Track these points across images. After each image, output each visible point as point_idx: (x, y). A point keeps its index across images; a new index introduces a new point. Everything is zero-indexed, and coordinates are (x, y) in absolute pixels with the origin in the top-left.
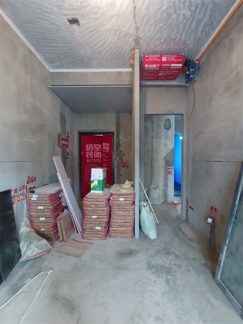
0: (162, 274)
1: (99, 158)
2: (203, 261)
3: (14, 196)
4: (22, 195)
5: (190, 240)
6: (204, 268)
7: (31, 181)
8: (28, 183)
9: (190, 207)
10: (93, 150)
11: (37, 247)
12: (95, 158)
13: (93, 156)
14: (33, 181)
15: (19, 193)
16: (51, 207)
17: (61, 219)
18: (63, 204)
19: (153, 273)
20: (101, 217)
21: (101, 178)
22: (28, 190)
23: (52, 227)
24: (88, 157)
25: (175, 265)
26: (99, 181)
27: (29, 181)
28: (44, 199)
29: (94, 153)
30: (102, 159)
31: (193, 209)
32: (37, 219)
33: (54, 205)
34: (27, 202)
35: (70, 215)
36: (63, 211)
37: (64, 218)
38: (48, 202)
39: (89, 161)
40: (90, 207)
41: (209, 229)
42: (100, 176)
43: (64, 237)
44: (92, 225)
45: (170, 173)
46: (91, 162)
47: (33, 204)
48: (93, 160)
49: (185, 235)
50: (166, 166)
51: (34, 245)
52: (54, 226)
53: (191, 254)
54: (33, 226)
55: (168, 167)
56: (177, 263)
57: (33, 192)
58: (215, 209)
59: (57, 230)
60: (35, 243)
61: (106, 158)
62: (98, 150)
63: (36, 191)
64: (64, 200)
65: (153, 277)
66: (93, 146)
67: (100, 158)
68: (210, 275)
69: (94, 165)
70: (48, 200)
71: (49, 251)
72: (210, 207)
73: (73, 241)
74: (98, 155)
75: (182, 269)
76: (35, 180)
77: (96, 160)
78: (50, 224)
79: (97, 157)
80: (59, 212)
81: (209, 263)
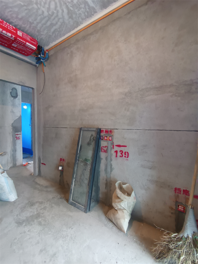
0: (34, 221)
2: (59, 196)
5: (46, 187)
6: (61, 200)
9: (42, 163)
19: (26, 225)
25: (41, 209)
31: (45, 164)
41: (59, 174)
45: (18, 138)
49: (42, 185)
50: (14, 132)
53: (50, 196)
55: (16, 133)
56: (42, 207)
58: (63, 160)
65: (26, 229)
68: (65, 202)
72: (59, 159)
75: (47, 209)
81: (63, 196)
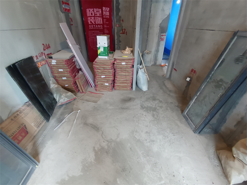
0: (150, 111)
1: (100, 25)
3: (37, 61)
4: (43, 60)
6: (177, 108)
7: (46, 48)
8: (44, 50)
9: (174, 69)
10: (93, 15)
11: (66, 97)
12: (97, 24)
13: (95, 22)
14: (48, 48)
15: (40, 59)
16: (69, 70)
17: (78, 78)
18: (78, 67)
19: (145, 111)
20: (108, 77)
21: (106, 46)
22: (46, 56)
23: (73, 84)
24: (90, 23)
25: (158, 106)
26: (104, 48)
27: (45, 49)
28: (62, 63)
29: (95, 18)
30: (103, 25)
31: (176, 70)
32: (60, 78)
33: (70, 67)
34: (49, 66)
35: (84, 75)
36: (78, 72)
37: (80, 78)
38: (66, 66)
39: (91, 27)
40: (100, 69)
41: (186, 85)
42: (105, 43)
43: (83, 90)
44: (102, 82)
45: (162, 39)
46: (93, 28)
47: (54, 68)
48: (95, 26)
49: (167, 88)
50: (160, 33)
51: (64, 96)
52: (74, 83)
53: (170, 100)
54: (59, 83)
55: (162, 34)
56: (160, 105)
57: (51, 58)
58: (195, 71)
59: (77, 86)
60: (64, 95)
61: (107, 25)
62: (98, 15)
63: (53, 56)
64: (77, 64)
65: (144, 113)
66: (93, 11)
67: (101, 24)
69: (96, 31)
70: (65, 64)
71: (75, 99)
72: (191, 69)
73: (90, 93)
74: (99, 21)
75: (163, 108)
76: (50, 47)
77: (98, 26)
78: (71, 82)
79: (98, 23)
80: (76, 73)
81: (180, 105)
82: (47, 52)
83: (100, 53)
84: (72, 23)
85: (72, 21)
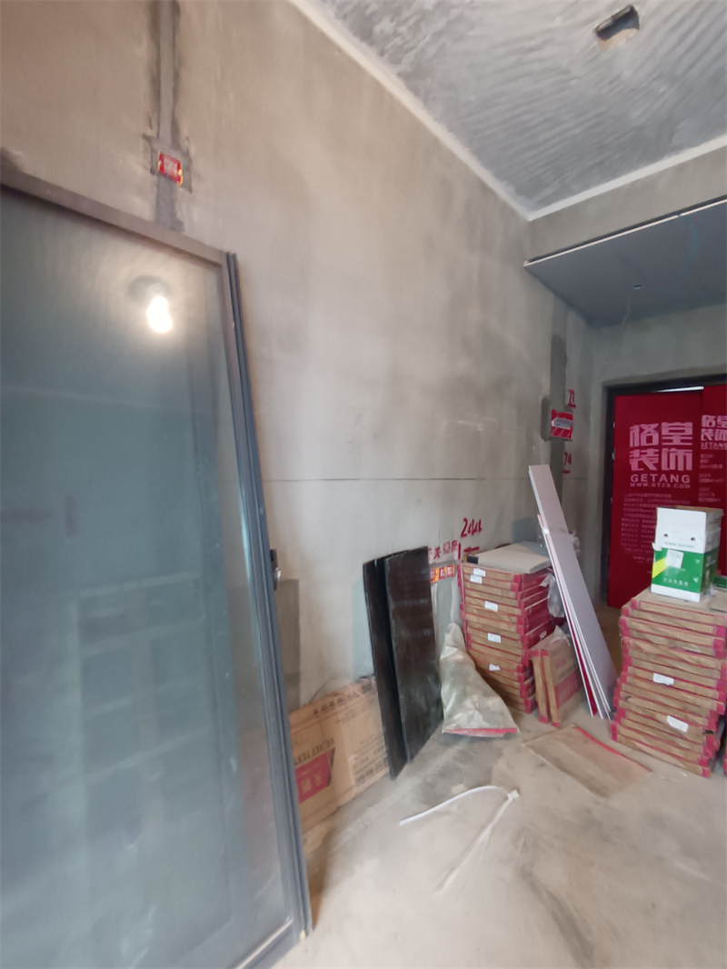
1: (681, 474)
3: (434, 564)
4: (450, 563)
7: (469, 532)
8: (463, 535)
10: (655, 441)
11: (479, 710)
12: (665, 472)
13: (658, 465)
14: (475, 531)
15: (443, 557)
16: (517, 612)
17: (544, 653)
18: (553, 611)
20: (690, 687)
21: (700, 547)
22: (462, 553)
23: (518, 670)
24: (635, 466)
26: (688, 557)
27: (466, 532)
28: (501, 584)
29: (660, 453)
30: (695, 473)
32: (481, 634)
33: (527, 604)
34: (460, 584)
35: (571, 648)
36: (550, 631)
37: (554, 653)
38: (512, 594)
39: (640, 482)
40: (648, 641)
42: (693, 539)
43: (553, 711)
44: (651, 705)
46: (646, 485)
47: (474, 594)
48: (657, 479)
51: (474, 703)
52: (524, 669)
54: (471, 652)
57: (474, 561)
59: (533, 683)
60: (475, 698)
61: (715, 474)
62: (677, 441)
63: (482, 557)
64: (555, 599)
66: (658, 429)
67: (686, 472)
69: (658, 495)
70: (513, 589)
71: (508, 734)
73: (580, 734)
74: (680, 460)
76: (480, 530)
77: (669, 478)
78: (512, 657)
79: (672, 467)
80: (539, 631)
82: (467, 542)
83: (661, 575)
84: (567, 467)
85: (570, 461)
